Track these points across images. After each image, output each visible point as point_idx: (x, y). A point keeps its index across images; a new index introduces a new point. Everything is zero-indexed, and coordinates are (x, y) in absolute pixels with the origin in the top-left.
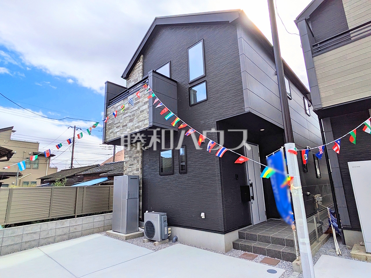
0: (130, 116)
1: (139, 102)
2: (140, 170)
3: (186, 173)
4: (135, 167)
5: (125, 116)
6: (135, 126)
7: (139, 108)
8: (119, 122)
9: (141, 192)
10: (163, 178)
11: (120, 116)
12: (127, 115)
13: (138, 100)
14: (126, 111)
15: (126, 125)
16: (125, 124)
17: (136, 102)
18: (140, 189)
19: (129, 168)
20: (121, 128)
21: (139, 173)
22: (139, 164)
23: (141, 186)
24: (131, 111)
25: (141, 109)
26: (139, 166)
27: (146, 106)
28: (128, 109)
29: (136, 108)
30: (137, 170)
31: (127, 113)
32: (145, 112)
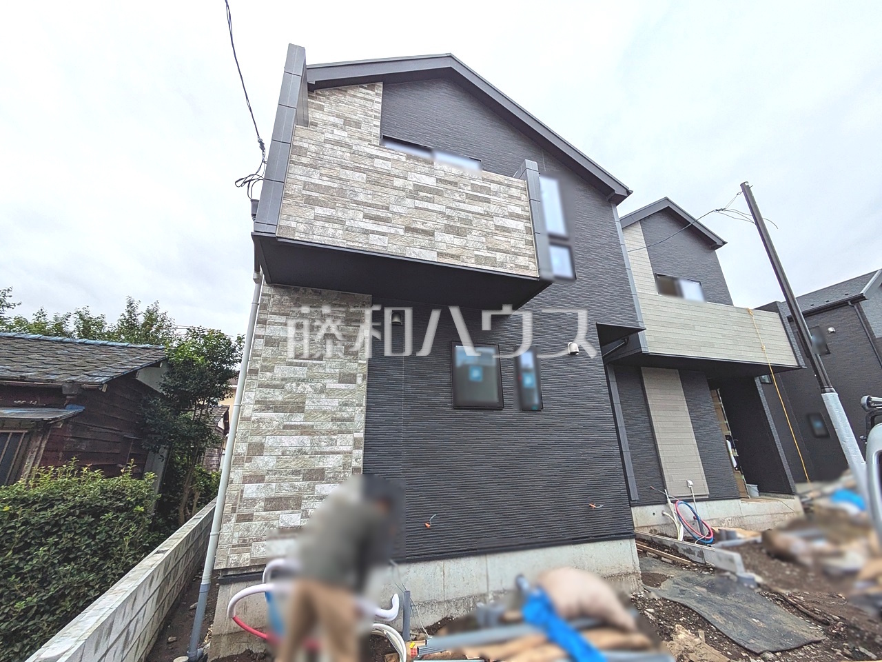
1: (488, 201)
2: (361, 381)
5: (418, 203)
6: (476, 253)
7: (488, 215)
8: (387, 209)
12: (430, 206)
13: (487, 196)
14: (429, 195)
15: (430, 233)
16: (420, 226)
17: (475, 193)
19: (290, 364)
20: (401, 232)
24: (451, 205)
25: (500, 221)
27: (518, 225)
32: (515, 235)
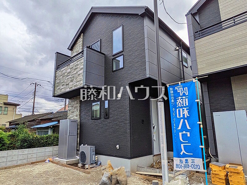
0: (71, 78)
1: (77, 68)
2: (78, 116)
3: (109, 118)
4: (75, 114)
5: (68, 77)
6: (74, 85)
7: (77, 73)
8: (64, 82)
9: (79, 132)
10: (93, 122)
11: (65, 77)
15: (68, 84)
17: (75, 68)
18: (78, 129)
19: (71, 114)
20: (65, 86)
21: (77, 118)
22: (78, 112)
23: (79, 127)
24: (72, 74)
26: (78, 113)
27: (82, 71)
28: (70, 72)
29: (75, 72)
30: (77, 116)
31: (69, 75)
32: (81, 75)
